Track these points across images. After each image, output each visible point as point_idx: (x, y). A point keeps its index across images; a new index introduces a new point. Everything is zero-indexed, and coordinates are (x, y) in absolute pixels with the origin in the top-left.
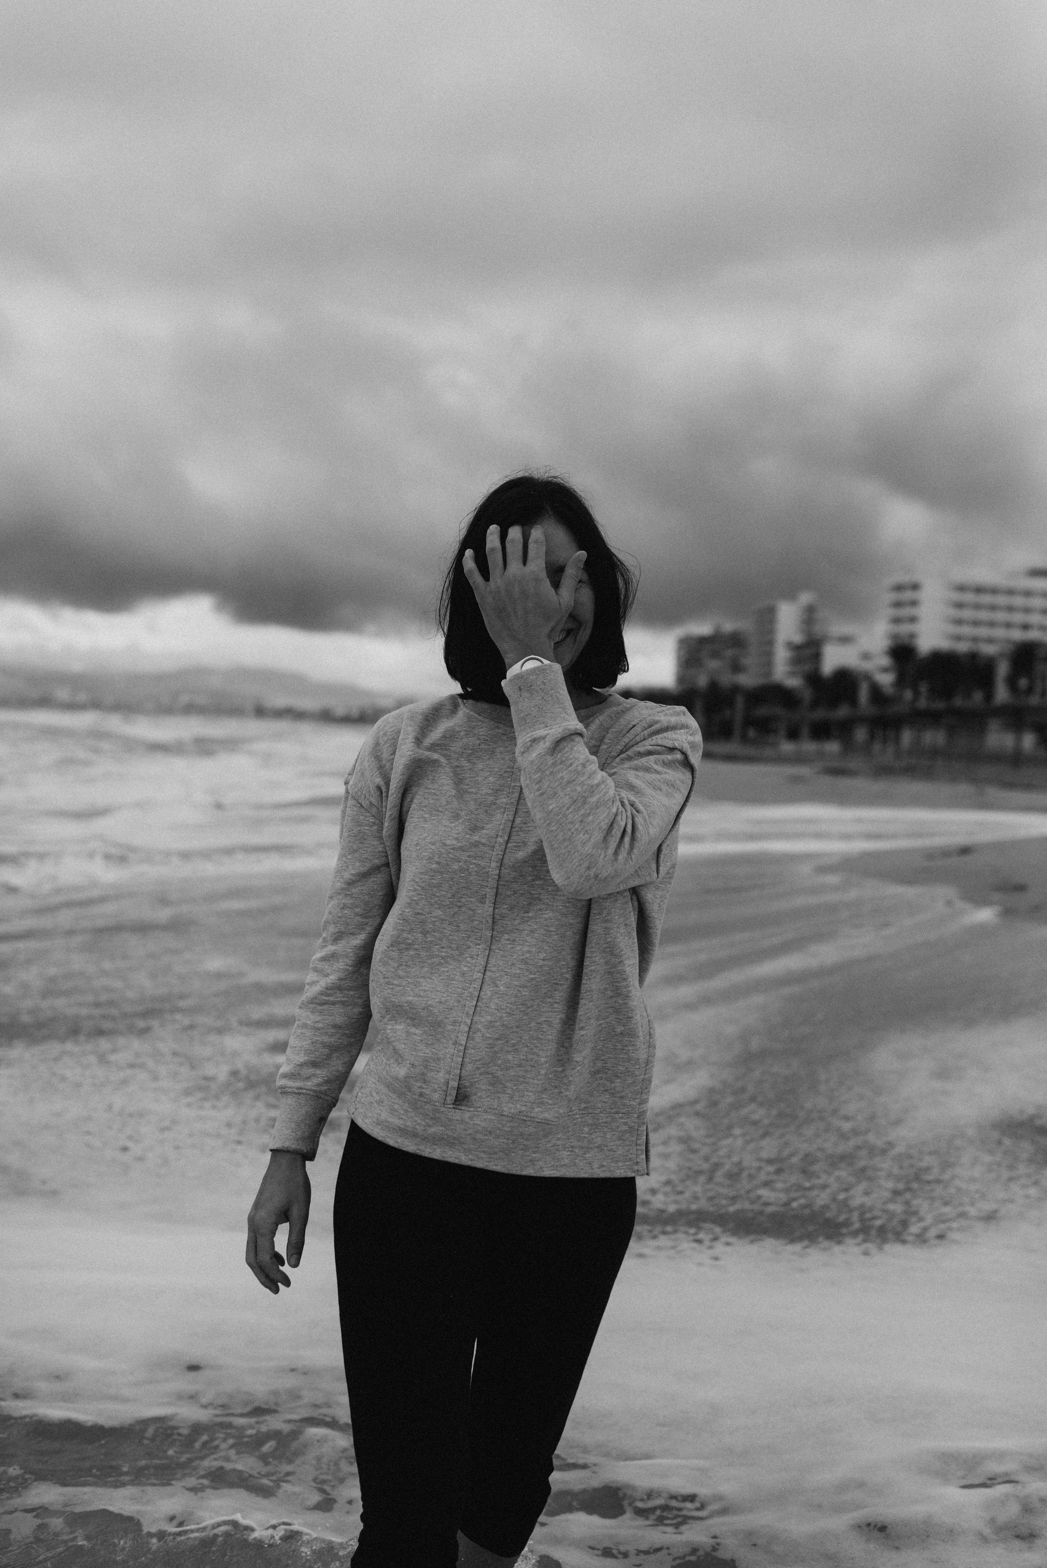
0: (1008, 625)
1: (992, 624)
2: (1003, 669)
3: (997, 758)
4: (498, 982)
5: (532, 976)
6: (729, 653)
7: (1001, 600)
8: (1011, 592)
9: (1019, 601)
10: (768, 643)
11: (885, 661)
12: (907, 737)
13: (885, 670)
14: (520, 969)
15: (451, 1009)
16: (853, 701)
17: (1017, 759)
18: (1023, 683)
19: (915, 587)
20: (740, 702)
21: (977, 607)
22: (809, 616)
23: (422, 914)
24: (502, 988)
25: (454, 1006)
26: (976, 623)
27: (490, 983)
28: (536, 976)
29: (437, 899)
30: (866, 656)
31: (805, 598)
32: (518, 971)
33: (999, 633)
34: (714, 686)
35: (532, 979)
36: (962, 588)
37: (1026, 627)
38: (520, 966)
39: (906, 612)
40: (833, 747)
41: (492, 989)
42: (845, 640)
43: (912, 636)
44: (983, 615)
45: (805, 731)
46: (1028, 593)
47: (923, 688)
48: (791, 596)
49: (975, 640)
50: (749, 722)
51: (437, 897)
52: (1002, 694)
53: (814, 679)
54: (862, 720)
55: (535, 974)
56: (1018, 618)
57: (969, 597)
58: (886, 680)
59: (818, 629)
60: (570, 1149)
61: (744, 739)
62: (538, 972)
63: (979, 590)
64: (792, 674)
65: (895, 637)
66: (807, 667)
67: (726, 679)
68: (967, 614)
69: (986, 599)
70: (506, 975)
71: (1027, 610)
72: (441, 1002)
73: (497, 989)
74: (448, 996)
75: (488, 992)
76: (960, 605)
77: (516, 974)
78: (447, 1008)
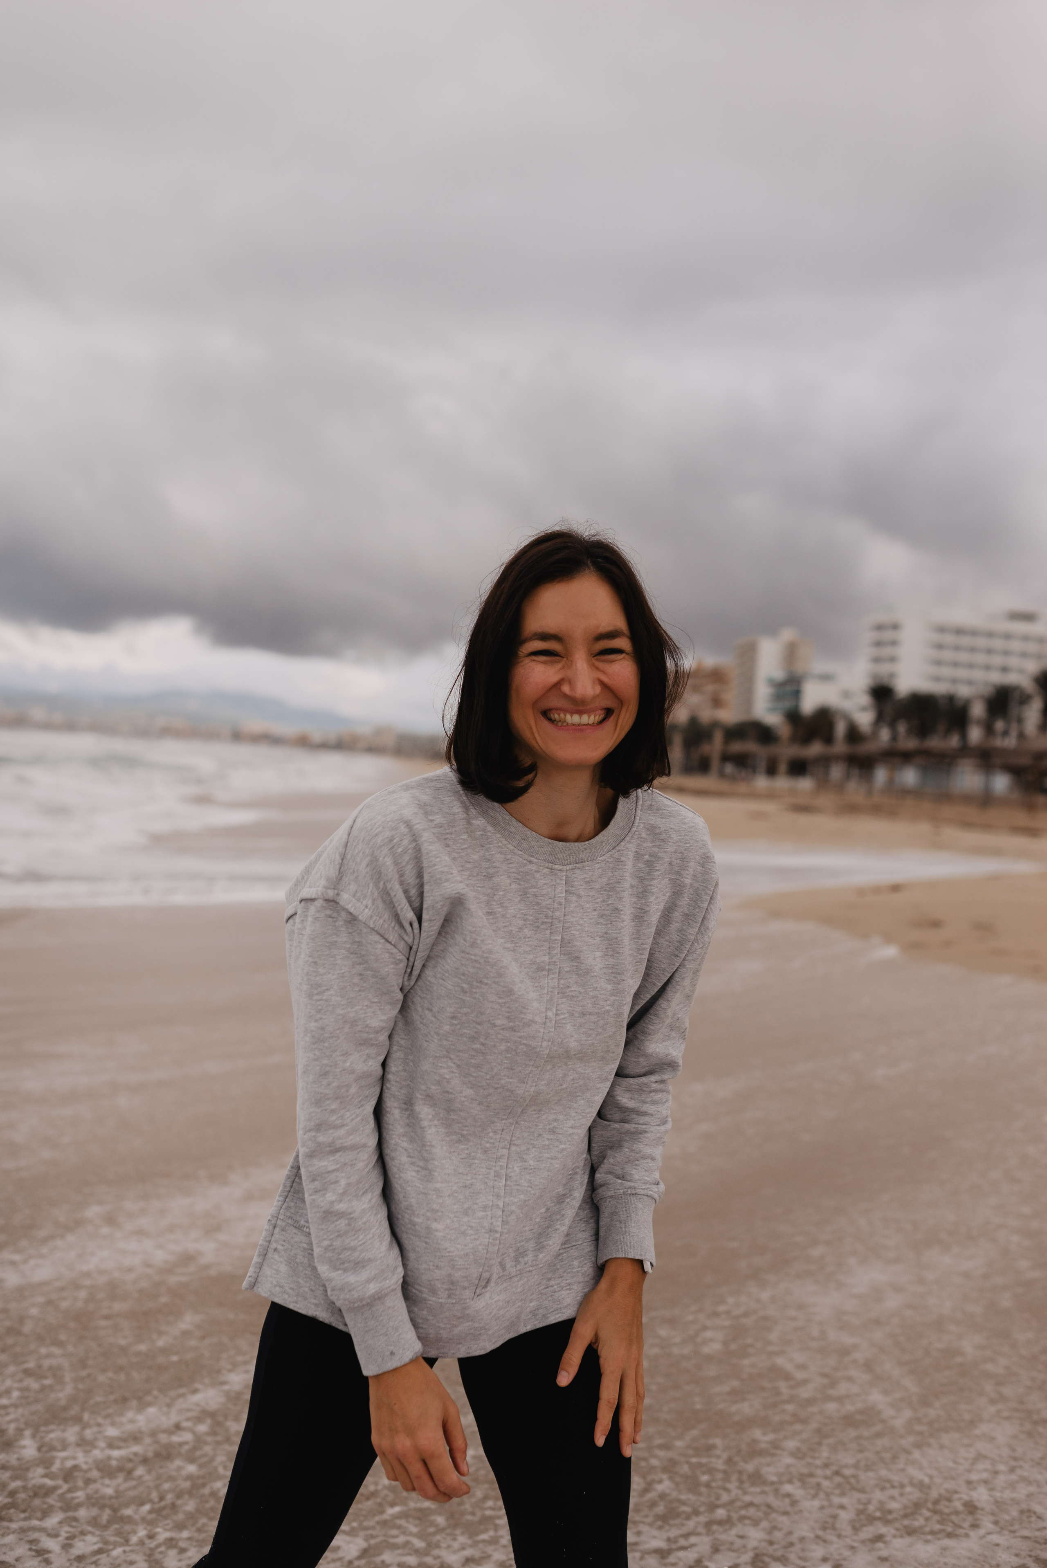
0: (987, 668)
1: (971, 666)
2: (978, 710)
3: (967, 799)
4: (525, 1157)
5: (563, 1146)
6: (710, 688)
7: (981, 642)
8: (990, 635)
9: (998, 644)
10: (748, 679)
11: (865, 700)
12: (881, 775)
13: (864, 709)
14: (548, 1139)
15: (478, 1193)
16: (829, 739)
17: (986, 800)
18: (999, 725)
19: (895, 627)
20: (718, 738)
21: (957, 648)
22: (791, 653)
23: (451, 1093)
24: (531, 1162)
25: (481, 1189)
26: (956, 664)
27: (516, 1158)
28: (568, 1146)
29: (472, 1079)
30: (846, 694)
31: (788, 635)
32: (547, 1143)
33: (978, 675)
34: (693, 722)
35: (564, 1149)
36: (942, 629)
37: (1005, 669)
38: (548, 1137)
39: (887, 651)
40: (805, 784)
41: (519, 1165)
42: (826, 678)
43: (892, 676)
44: (963, 657)
45: (783, 767)
46: (1007, 636)
47: (902, 728)
48: (772, 631)
49: (954, 681)
50: (726, 758)
51: (473, 1076)
52: (975, 734)
53: (794, 717)
54: (837, 758)
55: (565, 1144)
56: (997, 660)
57: (949, 639)
58: (865, 719)
59: (799, 667)
60: (568, 1287)
61: (722, 775)
62: (569, 1141)
63: (959, 631)
64: (772, 710)
65: (875, 676)
66: (788, 704)
67: (706, 715)
68: (948, 655)
69: (966, 641)
70: (534, 1147)
71: (1006, 653)
72: (466, 1186)
73: (526, 1164)
74: (472, 1178)
75: (516, 1168)
76: (940, 646)
77: (545, 1145)
78: (473, 1193)
